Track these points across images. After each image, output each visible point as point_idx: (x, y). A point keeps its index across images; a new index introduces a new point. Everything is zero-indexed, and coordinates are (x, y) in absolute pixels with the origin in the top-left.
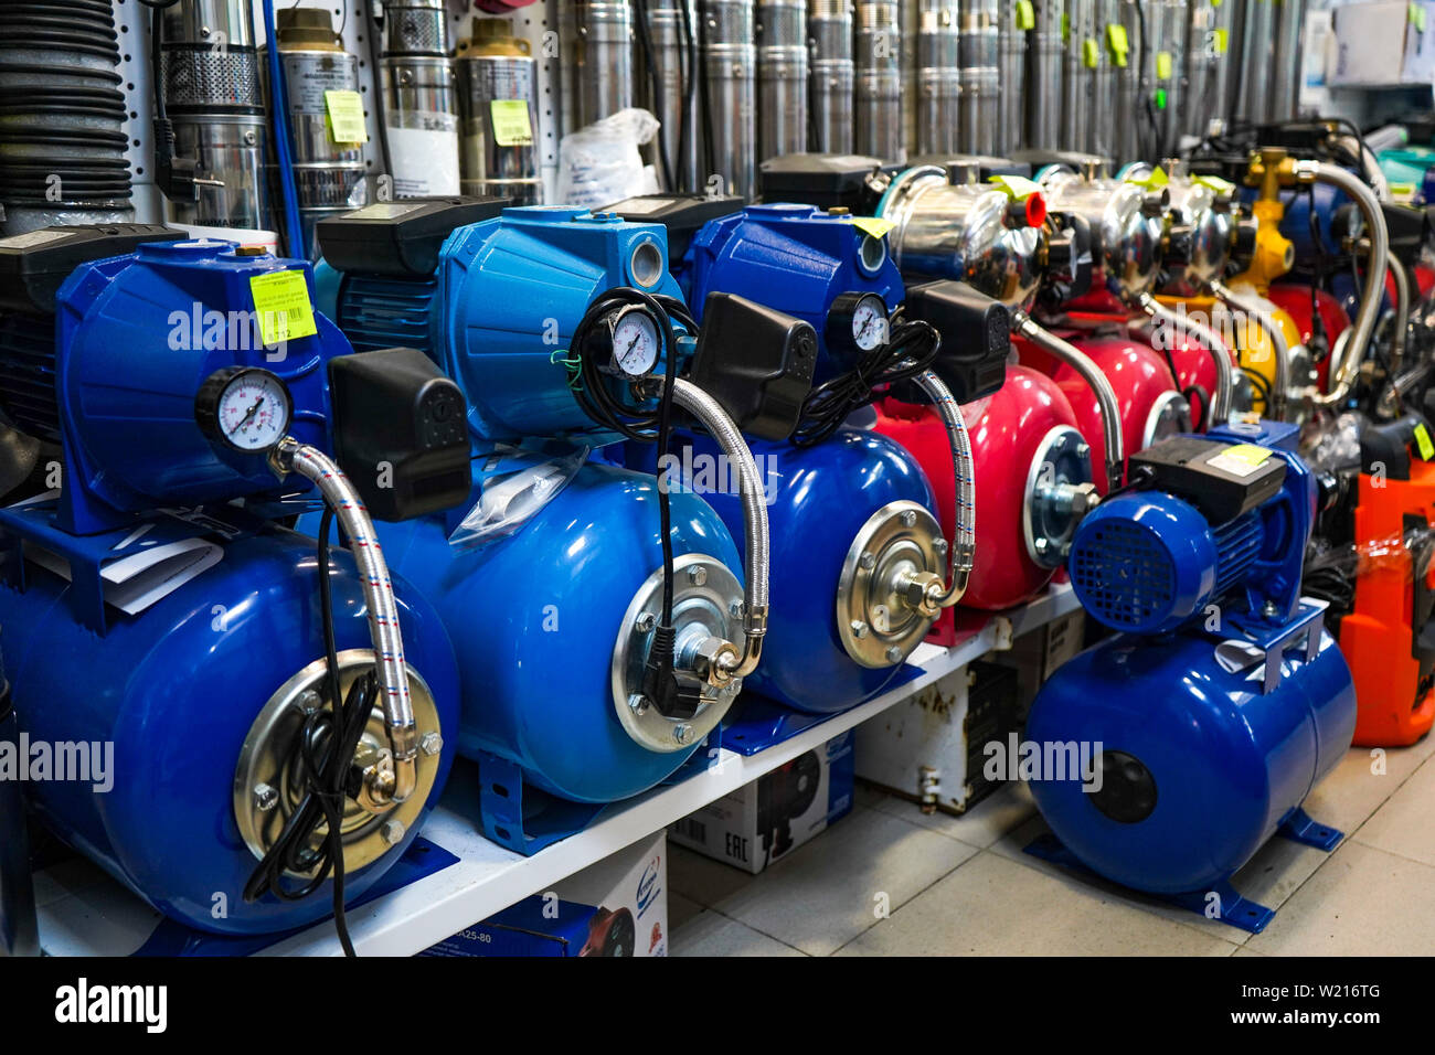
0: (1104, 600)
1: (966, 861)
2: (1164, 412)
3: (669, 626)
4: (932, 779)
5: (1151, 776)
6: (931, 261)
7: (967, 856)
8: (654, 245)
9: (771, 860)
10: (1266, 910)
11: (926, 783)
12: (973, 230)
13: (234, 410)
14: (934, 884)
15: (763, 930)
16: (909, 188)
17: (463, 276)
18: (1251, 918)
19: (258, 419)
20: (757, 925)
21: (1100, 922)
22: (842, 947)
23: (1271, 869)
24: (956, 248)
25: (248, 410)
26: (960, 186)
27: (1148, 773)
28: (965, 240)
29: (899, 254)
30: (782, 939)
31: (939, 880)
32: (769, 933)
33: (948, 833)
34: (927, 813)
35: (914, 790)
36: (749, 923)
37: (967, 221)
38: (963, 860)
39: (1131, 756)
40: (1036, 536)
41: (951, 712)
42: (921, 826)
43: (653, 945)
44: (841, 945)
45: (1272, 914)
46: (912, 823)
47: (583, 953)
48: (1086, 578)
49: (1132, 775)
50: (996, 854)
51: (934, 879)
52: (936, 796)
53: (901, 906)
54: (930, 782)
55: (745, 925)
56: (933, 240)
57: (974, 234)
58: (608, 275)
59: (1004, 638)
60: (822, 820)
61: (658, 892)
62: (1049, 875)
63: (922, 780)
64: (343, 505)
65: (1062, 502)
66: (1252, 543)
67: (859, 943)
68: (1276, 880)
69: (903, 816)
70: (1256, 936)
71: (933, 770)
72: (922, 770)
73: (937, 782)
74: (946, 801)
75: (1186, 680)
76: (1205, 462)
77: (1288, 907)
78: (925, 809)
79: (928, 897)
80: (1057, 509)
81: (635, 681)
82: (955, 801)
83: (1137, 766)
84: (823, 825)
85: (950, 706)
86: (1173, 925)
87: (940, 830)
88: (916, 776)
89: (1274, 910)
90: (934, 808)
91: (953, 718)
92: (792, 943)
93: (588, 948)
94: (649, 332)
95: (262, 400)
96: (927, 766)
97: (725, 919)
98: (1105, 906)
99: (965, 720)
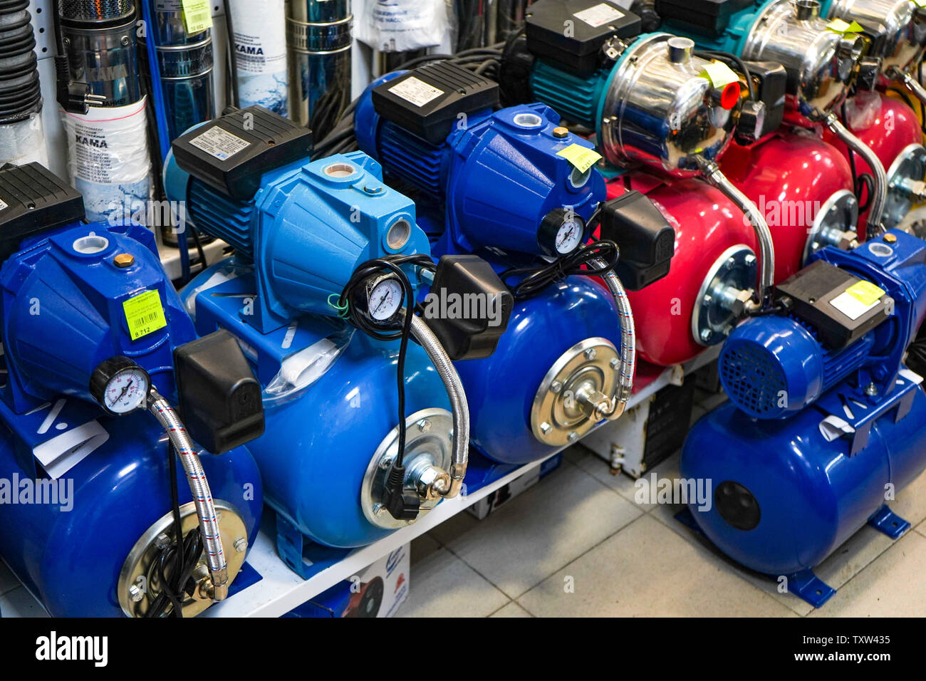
0: (739, 391)
1: (632, 522)
2: (830, 211)
3: (401, 467)
4: (619, 454)
5: (758, 505)
6: (648, 119)
7: (633, 518)
8: (405, 221)
9: (493, 509)
10: (830, 589)
11: (614, 455)
12: (681, 102)
13: (114, 390)
14: (604, 540)
15: (477, 568)
16: (636, 59)
17: (272, 221)
18: (817, 594)
19: (129, 392)
20: (474, 565)
21: (712, 587)
22: (529, 590)
23: (847, 551)
24: (666, 112)
25: (123, 389)
26: (676, 64)
27: (756, 502)
28: (675, 108)
29: (623, 106)
30: (489, 579)
31: (608, 538)
32: (481, 572)
33: (624, 494)
34: (614, 474)
35: (607, 456)
36: (469, 562)
37: (680, 93)
38: (630, 520)
39: (746, 489)
40: (701, 328)
41: (637, 415)
42: (607, 486)
43: (398, 587)
44: (528, 588)
45: (835, 592)
46: (601, 482)
47: (344, 615)
48: (728, 373)
49: (745, 503)
50: (655, 518)
51: (605, 536)
52: (622, 466)
53: (576, 559)
54: (618, 455)
55: (466, 563)
56: (652, 102)
57: (682, 105)
58: (370, 244)
59: (678, 378)
60: (535, 477)
61: (403, 555)
62: (687, 540)
63: (612, 452)
64: (182, 452)
65: (727, 301)
66: (859, 354)
67: (542, 588)
68: (847, 562)
69: (596, 475)
70: (816, 610)
71: (621, 448)
72: (614, 446)
73: (623, 456)
74: (628, 469)
75: (793, 443)
76: (829, 302)
77: (848, 587)
78: (613, 471)
79: (597, 552)
80: (722, 305)
81: (378, 494)
82: (634, 471)
83: (749, 497)
84: (537, 479)
85: (636, 410)
86: (761, 594)
87: (620, 491)
88: (609, 448)
89: (836, 589)
90: (619, 471)
91: (637, 418)
92: (495, 582)
93: (349, 609)
94: (398, 287)
95: (131, 382)
96: (617, 444)
97: (453, 557)
98: (720, 572)
99: (645, 423)
